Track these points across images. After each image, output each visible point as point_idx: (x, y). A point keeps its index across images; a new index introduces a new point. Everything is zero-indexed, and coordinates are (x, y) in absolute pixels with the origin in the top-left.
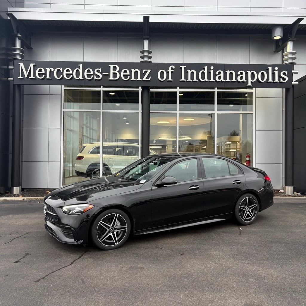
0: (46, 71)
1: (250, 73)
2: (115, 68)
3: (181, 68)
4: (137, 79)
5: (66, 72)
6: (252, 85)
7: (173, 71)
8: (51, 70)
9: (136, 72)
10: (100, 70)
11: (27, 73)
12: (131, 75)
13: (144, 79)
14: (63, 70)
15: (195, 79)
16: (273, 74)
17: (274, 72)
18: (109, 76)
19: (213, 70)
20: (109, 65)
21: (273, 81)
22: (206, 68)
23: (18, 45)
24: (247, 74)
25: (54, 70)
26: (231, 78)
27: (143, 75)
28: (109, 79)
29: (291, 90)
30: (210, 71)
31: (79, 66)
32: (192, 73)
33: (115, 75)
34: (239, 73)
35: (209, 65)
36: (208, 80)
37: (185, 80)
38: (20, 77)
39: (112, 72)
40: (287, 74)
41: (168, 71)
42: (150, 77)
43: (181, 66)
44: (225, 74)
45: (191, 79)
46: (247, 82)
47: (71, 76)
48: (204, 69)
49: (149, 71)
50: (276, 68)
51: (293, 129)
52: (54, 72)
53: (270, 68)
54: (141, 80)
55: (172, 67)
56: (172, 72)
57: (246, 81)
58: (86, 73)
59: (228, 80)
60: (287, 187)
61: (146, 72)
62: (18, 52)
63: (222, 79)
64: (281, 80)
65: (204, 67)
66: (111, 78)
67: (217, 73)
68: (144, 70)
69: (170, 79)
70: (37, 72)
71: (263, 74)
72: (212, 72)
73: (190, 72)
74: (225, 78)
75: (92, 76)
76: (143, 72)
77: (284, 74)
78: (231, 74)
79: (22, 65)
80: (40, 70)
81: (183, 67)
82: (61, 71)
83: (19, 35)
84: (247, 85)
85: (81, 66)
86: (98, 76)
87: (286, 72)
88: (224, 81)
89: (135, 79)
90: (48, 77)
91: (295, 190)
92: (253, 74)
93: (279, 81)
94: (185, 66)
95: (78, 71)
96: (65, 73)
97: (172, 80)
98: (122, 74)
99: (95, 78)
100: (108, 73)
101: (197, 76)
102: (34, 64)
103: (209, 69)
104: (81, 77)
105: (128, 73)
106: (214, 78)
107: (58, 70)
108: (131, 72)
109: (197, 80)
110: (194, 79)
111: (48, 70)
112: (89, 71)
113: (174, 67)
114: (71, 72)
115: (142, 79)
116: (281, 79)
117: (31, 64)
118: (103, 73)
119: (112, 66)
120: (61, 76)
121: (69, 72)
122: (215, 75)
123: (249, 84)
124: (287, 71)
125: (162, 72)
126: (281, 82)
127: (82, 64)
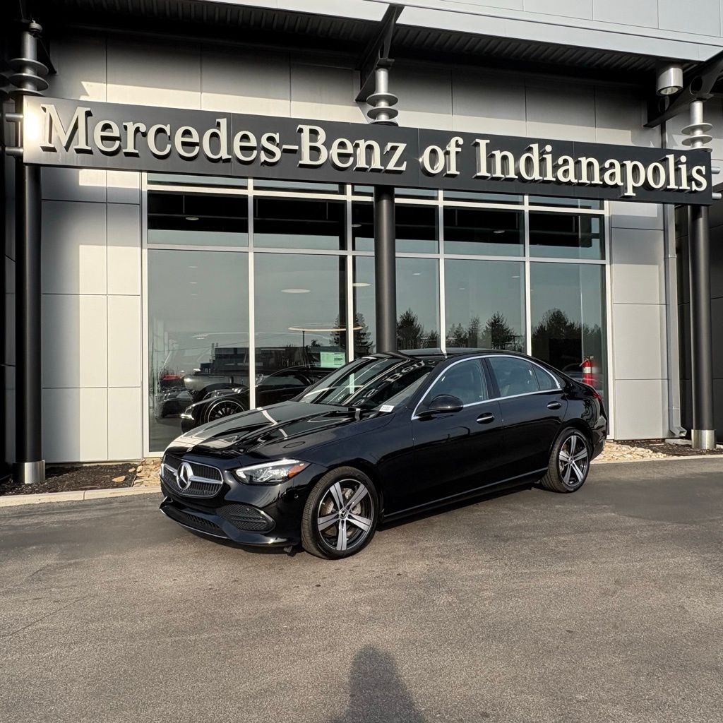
0: (123, 130)
1: (629, 165)
2: (314, 133)
3: (477, 144)
4: (372, 167)
5: (182, 137)
6: (634, 195)
7: (459, 150)
8: (138, 128)
9: (370, 148)
10: (277, 137)
11: (66, 132)
12: (355, 155)
13: (391, 166)
14: (174, 131)
15: (512, 174)
16: (677, 170)
17: (679, 166)
18: (298, 153)
19: (551, 155)
20: (300, 126)
21: (677, 187)
22: (535, 147)
23: (29, 55)
24: (623, 167)
25: (148, 129)
26: (591, 175)
27: (385, 158)
28: (300, 162)
30: (544, 156)
31: (219, 123)
32: (505, 158)
33: (315, 151)
34: (607, 165)
35: (542, 143)
36: (542, 178)
37: (489, 175)
38: (47, 144)
39: (306, 143)
40: (704, 173)
41: (448, 149)
42: (405, 163)
43: (477, 140)
44: (578, 165)
45: (502, 174)
46: (625, 188)
47: (197, 148)
48: (530, 150)
49: (402, 147)
50: (683, 159)
52: (145, 135)
53: (671, 157)
54: (383, 168)
55: (457, 141)
56: (457, 153)
57: (622, 184)
58: (237, 143)
59: (584, 179)
61: (394, 149)
62: (28, 73)
63: (572, 178)
64: (694, 187)
65: (531, 146)
66: (306, 159)
67: (560, 161)
68: (390, 145)
69: (453, 170)
70: (98, 133)
71: (656, 169)
72: (549, 158)
73: (498, 155)
74: (578, 174)
75: (255, 152)
76: (388, 149)
77: (699, 172)
78: (590, 165)
80: (107, 128)
81: (483, 143)
82: (169, 134)
83: (35, 25)
84: (625, 194)
85: (223, 122)
86: (272, 154)
87: (703, 169)
88: (576, 181)
89: (368, 167)
90: (130, 148)
94: (488, 141)
95: (215, 136)
96: (179, 139)
97: (458, 173)
98: (335, 150)
99: (263, 157)
100: (295, 147)
101: (515, 167)
102: (88, 109)
103: (542, 153)
104: (224, 154)
105: (350, 150)
106: (554, 174)
107: (160, 131)
108: (356, 147)
109: (517, 177)
110: (508, 174)
111: (131, 127)
112: (245, 138)
114: (195, 138)
115: (386, 166)
116: (693, 183)
117: (78, 108)
118: (284, 147)
119: (306, 129)
120: (169, 146)
121: (192, 137)
122: (556, 168)
123: (630, 192)
124: (704, 167)
125: (434, 152)
126: (693, 190)
127: (225, 119)
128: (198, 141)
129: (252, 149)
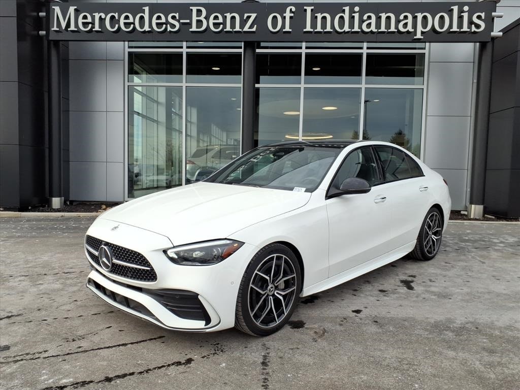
0: (93, 18)
1: (420, 16)
2: (199, 12)
3: (306, 10)
4: (234, 30)
5: (124, 19)
6: (422, 37)
7: (292, 15)
8: (101, 16)
9: (233, 18)
10: (177, 15)
11: (64, 21)
12: (224, 23)
13: (246, 29)
14: (119, 17)
15: (328, 29)
16: (460, 18)
17: (462, 14)
18: (190, 24)
19: (358, 13)
20: (191, 8)
21: (458, 30)
22: (347, 9)
24: (415, 18)
25: (106, 16)
26: (388, 25)
27: (243, 23)
28: (190, 30)
29: (489, 46)
30: (353, 15)
31: (144, 10)
32: (324, 18)
33: (199, 23)
34: (402, 17)
35: (352, 6)
36: (350, 30)
37: (312, 30)
38: (55, 28)
39: (195, 18)
40: (483, 18)
41: (284, 15)
42: (255, 26)
43: (305, 8)
44: (379, 19)
45: (321, 29)
46: (415, 33)
47: (132, 26)
48: (344, 11)
49: (254, 16)
50: (466, 8)
51: (489, 114)
52: (105, 19)
53: (455, 8)
54: (241, 30)
55: (291, 9)
56: (291, 18)
57: (413, 30)
58: (154, 21)
59: (383, 29)
60: (473, 206)
61: (249, 17)
63: (373, 28)
64: (474, 29)
65: (344, 8)
66: (194, 28)
67: (365, 17)
68: (246, 15)
69: (287, 29)
70: (80, 20)
71: (442, 18)
72: (357, 16)
73: (319, 16)
74: (378, 25)
75: (164, 26)
76: (245, 18)
77: (479, 17)
78: (388, 18)
79: (57, 10)
80: (85, 17)
81: (309, 9)
82: (117, 18)
84: (415, 37)
85: (147, 9)
86: (173, 26)
87: (483, 15)
88: (376, 30)
89: (231, 30)
90: (97, 28)
91: (486, 211)
92: (425, 18)
93: (469, 30)
94: (313, 8)
95: (142, 18)
96: (122, 21)
97: (291, 30)
98: (211, 21)
99: (169, 29)
100: (188, 21)
101: (332, 24)
102: (76, 7)
103: (352, 11)
104: (147, 28)
105: (221, 20)
106: (360, 27)
107: (113, 18)
108: (225, 18)
109: (332, 30)
110: (326, 29)
111: (97, 16)
112: (159, 18)
113: (294, 9)
114: (131, 20)
115: (243, 29)
116: (473, 25)
117: (71, 7)
118: (181, 21)
119: (194, 9)
120: (117, 26)
121: (129, 19)
122: (362, 21)
123: (419, 36)
124: (484, 13)
125: (275, 18)
126: (473, 31)
127: (148, 7)
128: (132, 21)
129: (162, 24)
